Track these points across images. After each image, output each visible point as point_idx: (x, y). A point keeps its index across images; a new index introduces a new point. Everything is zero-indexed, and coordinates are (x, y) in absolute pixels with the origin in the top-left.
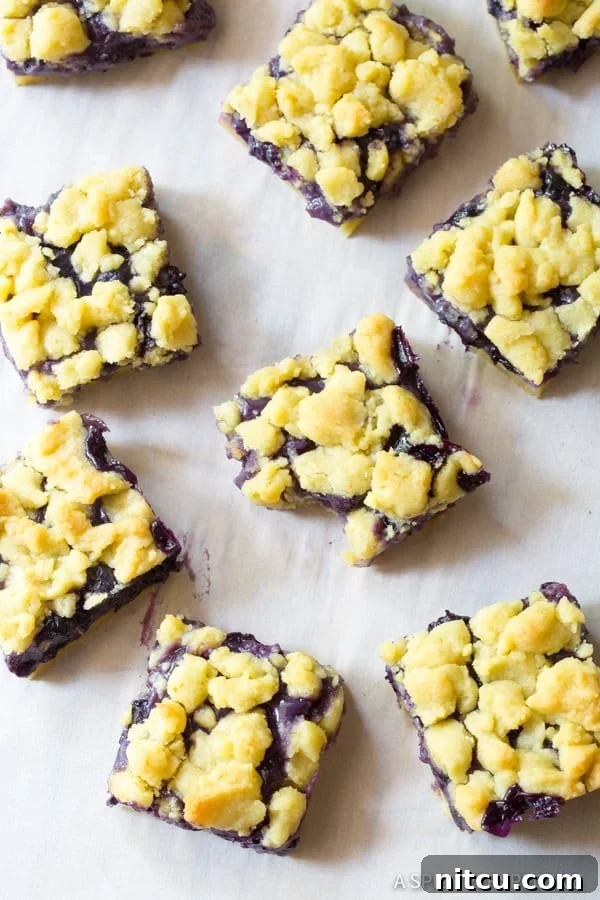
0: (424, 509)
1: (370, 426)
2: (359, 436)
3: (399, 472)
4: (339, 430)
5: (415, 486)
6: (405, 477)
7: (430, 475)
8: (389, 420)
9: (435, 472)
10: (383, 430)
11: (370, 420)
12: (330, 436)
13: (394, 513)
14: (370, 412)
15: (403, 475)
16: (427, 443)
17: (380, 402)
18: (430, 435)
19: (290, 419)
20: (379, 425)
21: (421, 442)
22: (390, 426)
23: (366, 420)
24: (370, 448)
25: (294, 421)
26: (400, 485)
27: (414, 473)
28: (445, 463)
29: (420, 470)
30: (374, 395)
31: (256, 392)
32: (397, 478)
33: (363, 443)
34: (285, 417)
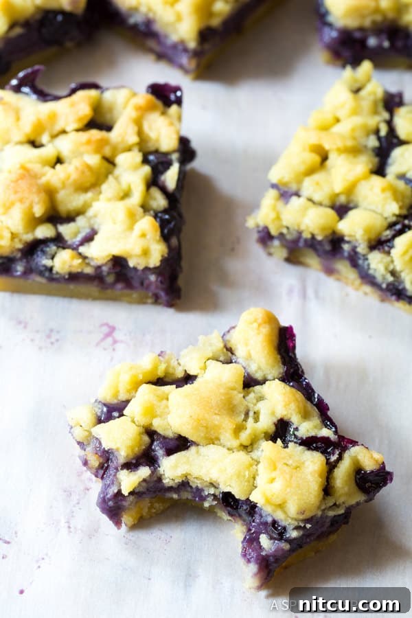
0: (319, 508)
1: (251, 420)
2: (239, 429)
3: (290, 462)
4: (217, 420)
5: (310, 478)
6: (297, 468)
7: (325, 468)
8: (273, 413)
9: (331, 467)
10: (266, 423)
11: (251, 414)
12: (207, 428)
13: (285, 513)
14: (251, 406)
15: (294, 465)
16: (319, 436)
17: (261, 398)
18: (321, 429)
19: (158, 413)
20: (261, 417)
21: (312, 433)
22: (275, 420)
23: (247, 414)
24: (252, 444)
25: (163, 415)
26: (291, 477)
27: (307, 463)
28: (340, 458)
29: (314, 462)
30: (254, 392)
31: (116, 395)
32: (287, 469)
33: (245, 437)
34: (151, 412)
